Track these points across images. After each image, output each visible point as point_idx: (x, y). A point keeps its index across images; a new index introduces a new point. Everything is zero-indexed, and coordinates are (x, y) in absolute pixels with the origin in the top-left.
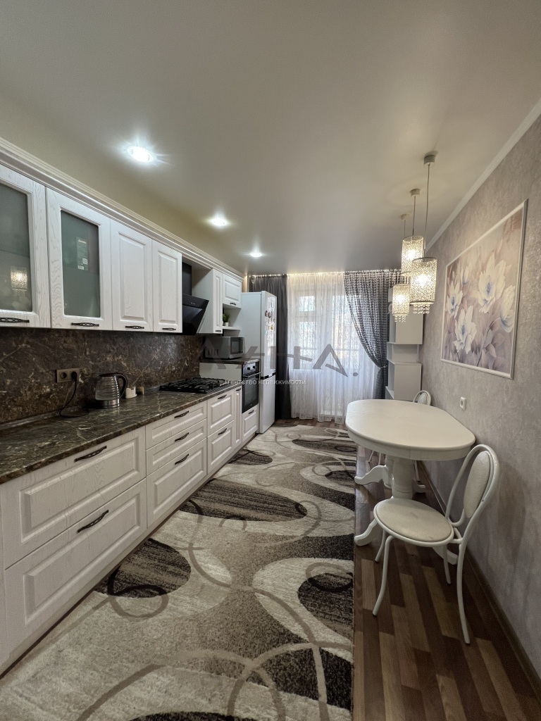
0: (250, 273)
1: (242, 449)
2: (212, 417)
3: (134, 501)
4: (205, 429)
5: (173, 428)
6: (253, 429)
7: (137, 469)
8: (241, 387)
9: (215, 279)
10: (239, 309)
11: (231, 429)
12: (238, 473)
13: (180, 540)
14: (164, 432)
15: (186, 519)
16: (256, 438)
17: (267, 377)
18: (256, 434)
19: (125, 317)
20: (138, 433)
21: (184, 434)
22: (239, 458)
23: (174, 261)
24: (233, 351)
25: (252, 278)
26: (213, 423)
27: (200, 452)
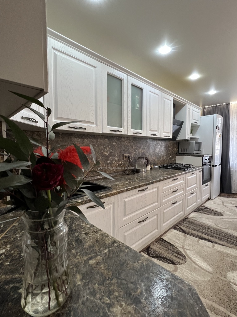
0: (204, 105)
1: (201, 206)
2: (188, 184)
3: (156, 217)
4: (184, 189)
5: (171, 185)
6: (207, 196)
7: (158, 202)
8: (202, 170)
9: (187, 109)
10: (199, 126)
11: (196, 192)
12: (203, 218)
13: (177, 242)
14: (168, 187)
15: (177, 233)
16: (209, 201)
17: (216, 166)
18: (208, 199)
19: (151, 130)
20: (158, 184)
21: (176, 190)
22: (200, 210)
23: (170, 101)
24: (196, 150)
25: (205, 108)
26: (188, 187)
27: (182, 201)
